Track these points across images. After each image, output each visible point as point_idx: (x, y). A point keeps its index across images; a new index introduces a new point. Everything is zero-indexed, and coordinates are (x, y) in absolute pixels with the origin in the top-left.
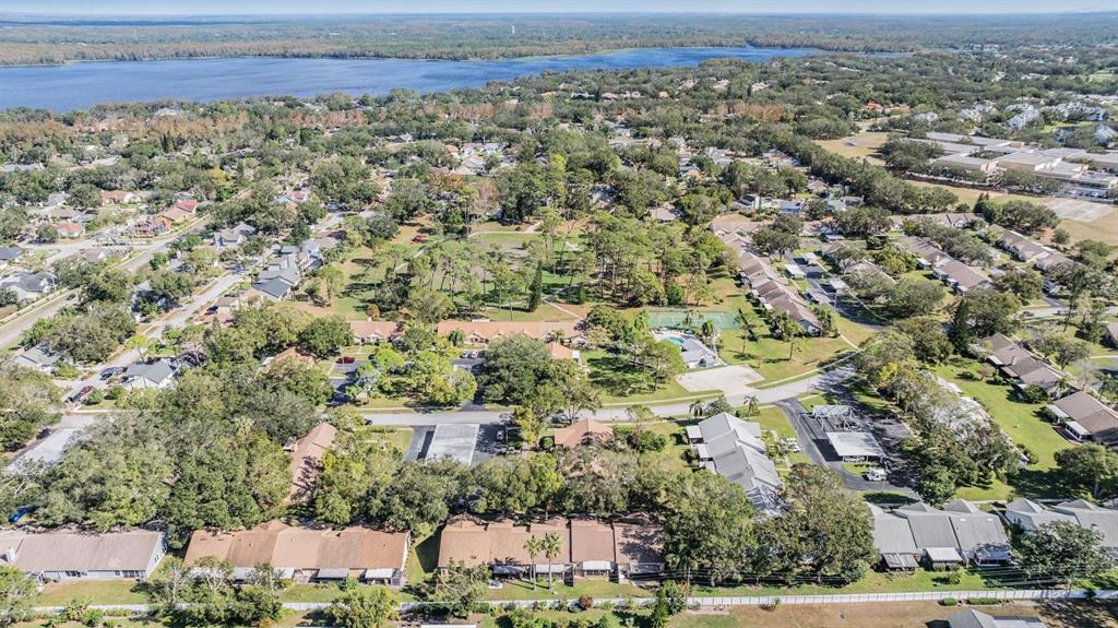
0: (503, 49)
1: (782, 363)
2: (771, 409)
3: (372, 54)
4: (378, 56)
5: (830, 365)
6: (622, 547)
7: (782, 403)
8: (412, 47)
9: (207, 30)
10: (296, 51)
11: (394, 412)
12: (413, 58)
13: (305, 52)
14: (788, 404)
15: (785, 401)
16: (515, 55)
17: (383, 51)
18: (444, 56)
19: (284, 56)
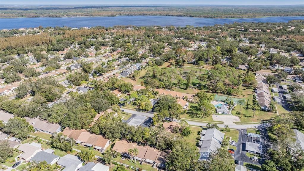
0: (226, 15)
1: (250, 118)
2: (235, 131)
3: (189, 15)
4: (190, 16)
5: (266, 122)
6: (158, 158)
7: (241, 130)
8: (200, 14)
9: (151, 8)
10: (169, 14)
11: (131, 110)
12: (200, 17)
13: (172, 14)
14: (242, 130)
15: (242, 129)
16: (230, 17)
17: (192, 15)
18: (208, 17)
19: (166, 16)
